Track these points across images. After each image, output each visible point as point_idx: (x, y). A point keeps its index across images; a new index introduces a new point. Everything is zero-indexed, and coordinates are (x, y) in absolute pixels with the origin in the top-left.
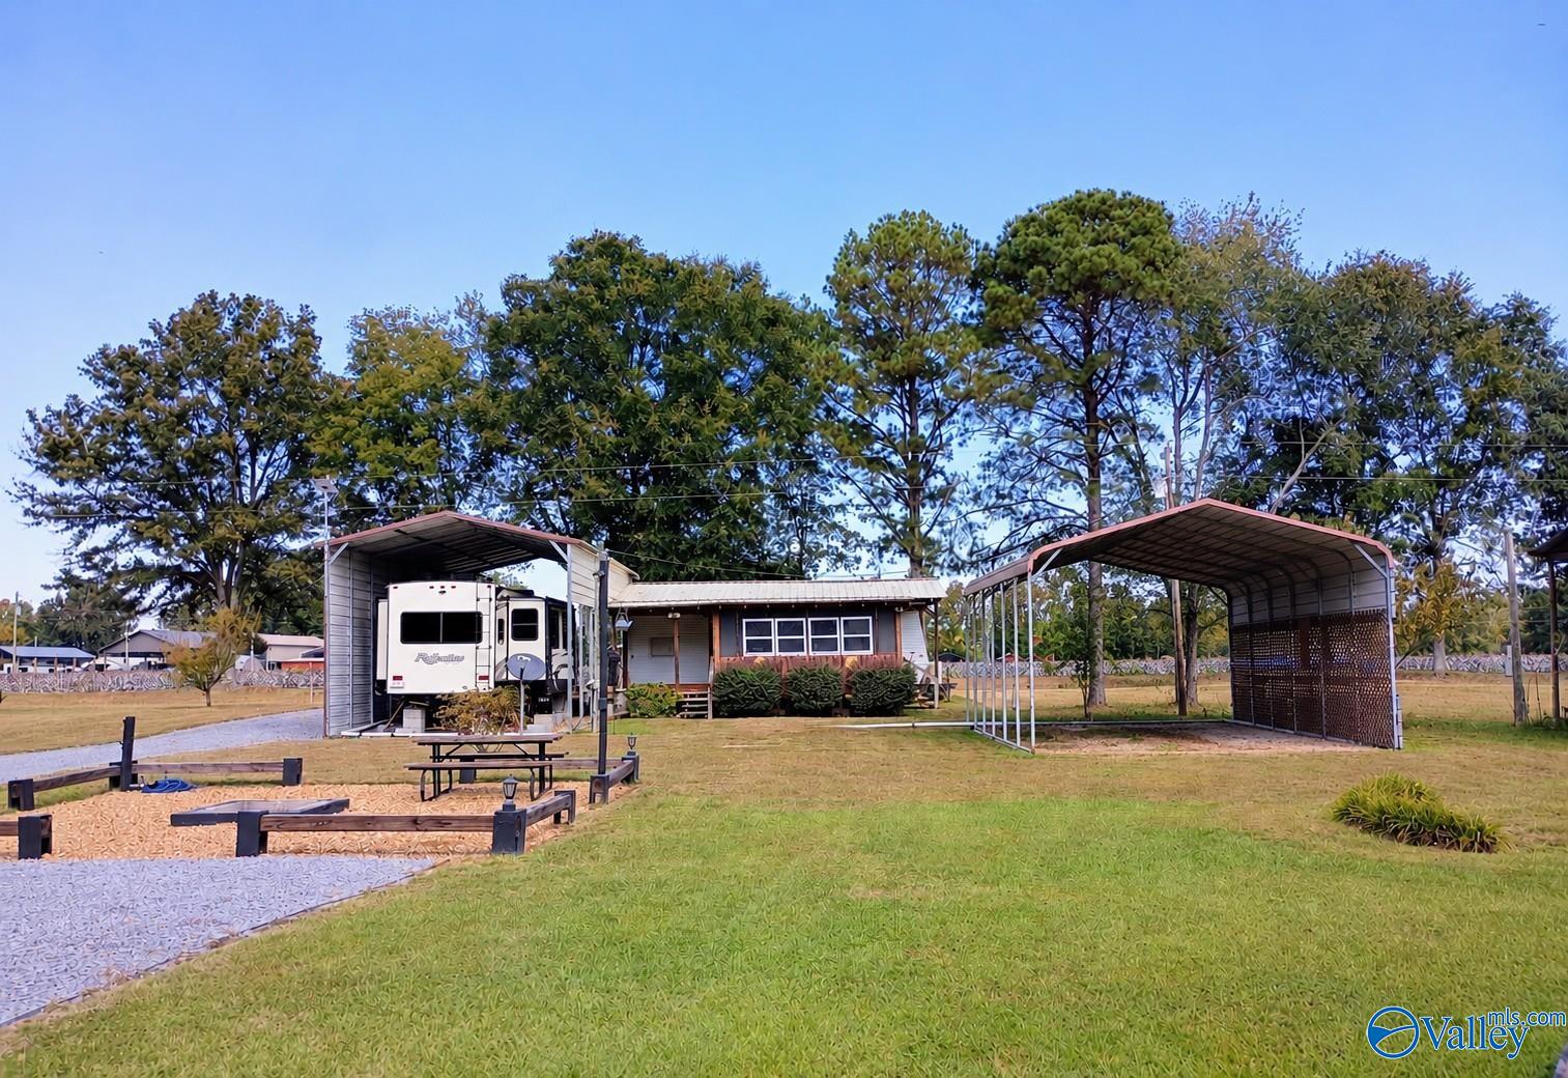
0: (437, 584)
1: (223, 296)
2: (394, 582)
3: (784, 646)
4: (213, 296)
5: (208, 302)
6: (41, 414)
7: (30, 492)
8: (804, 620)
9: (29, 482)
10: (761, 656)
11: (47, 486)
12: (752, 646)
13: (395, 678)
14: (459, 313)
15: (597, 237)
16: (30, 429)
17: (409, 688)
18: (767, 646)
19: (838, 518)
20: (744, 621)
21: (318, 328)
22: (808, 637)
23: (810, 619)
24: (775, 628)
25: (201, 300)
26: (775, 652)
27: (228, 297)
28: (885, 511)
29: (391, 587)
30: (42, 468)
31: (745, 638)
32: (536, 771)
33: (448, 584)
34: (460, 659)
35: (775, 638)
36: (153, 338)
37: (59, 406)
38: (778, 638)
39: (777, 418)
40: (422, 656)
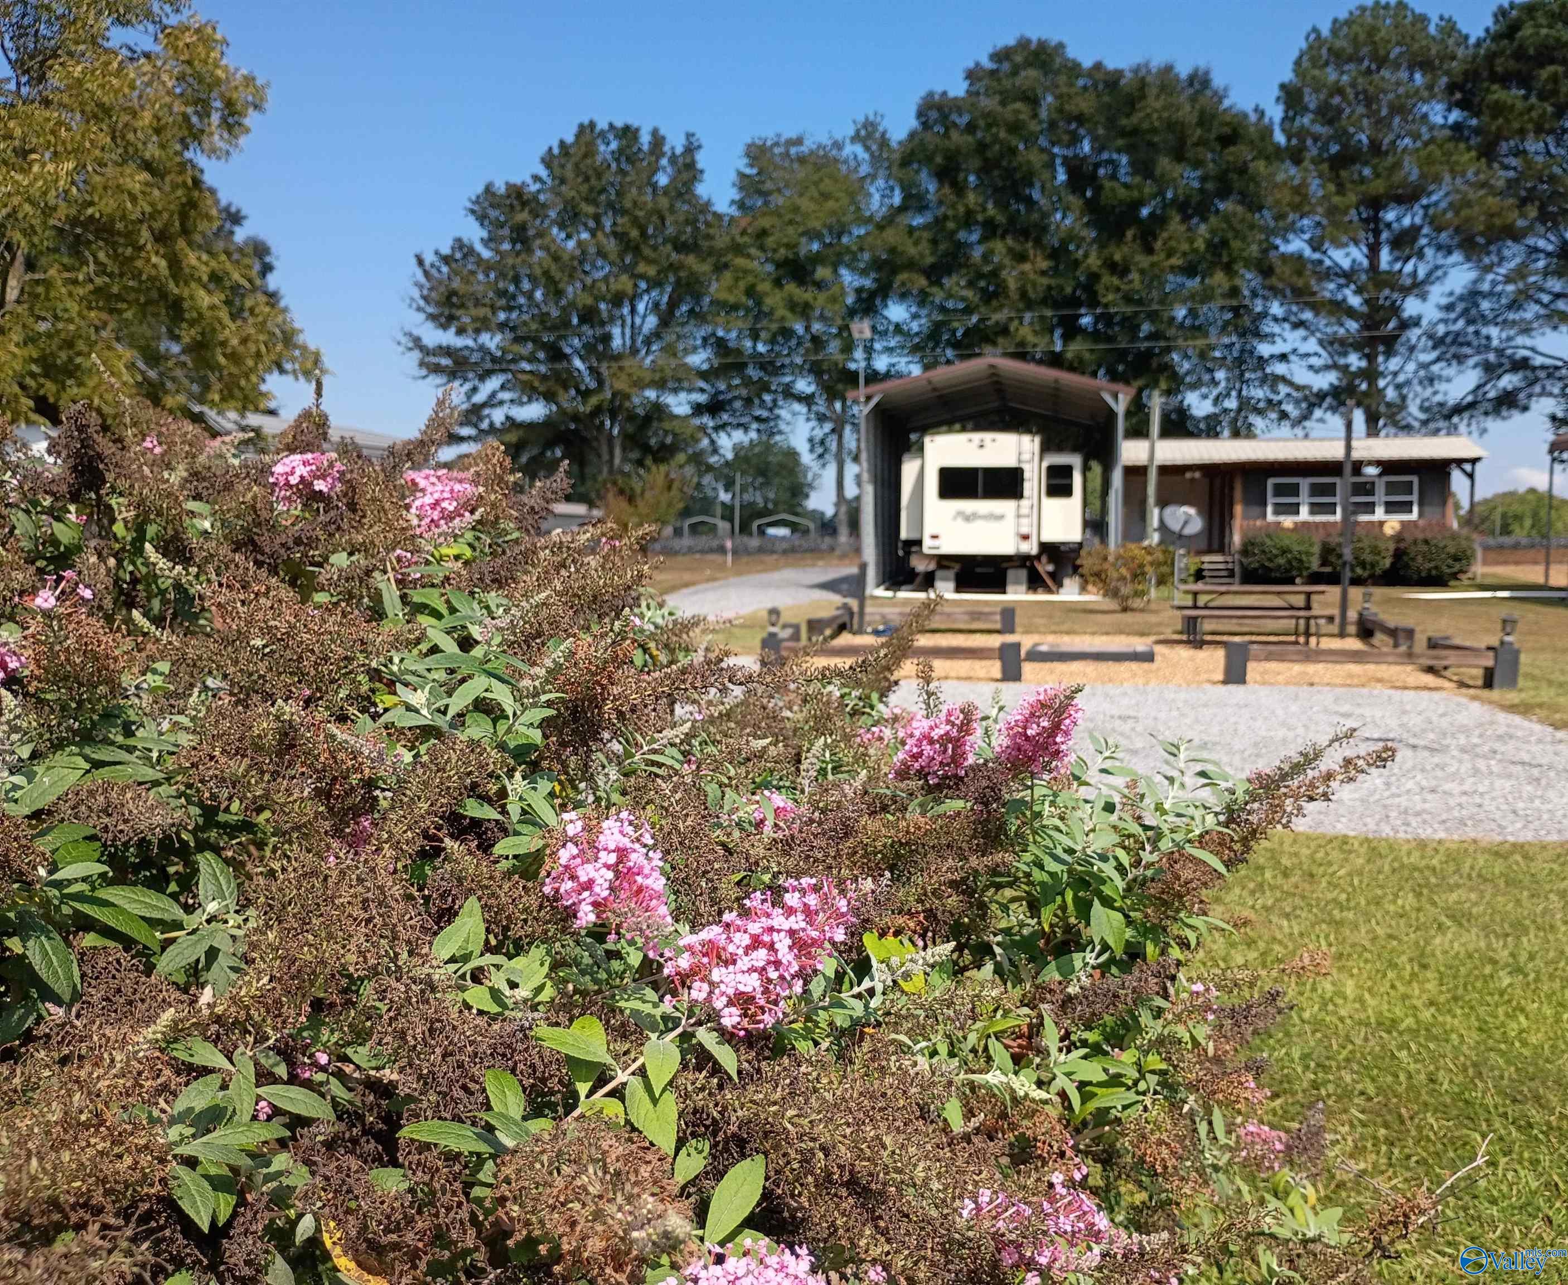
0: (977, 437)
1: (602, 125)
2: (930, 434)
3: (1313, 509)
4: (592, 125)
5: (587, 131)
6: (429, 258)
7: (417, 343)
8: (1338, 481)
9: (416, 332)
10: (1288, 521)
11: (434, 336)
13: (932, 537)
14: (856, 138)
15: (1024, 44)
16: (421, 278)
17: (949, 546)
19: (1280, 368)
21: (702, 160)
24: (1304, 490)
25: (582, 129)
26: (1304, 516)
27: (606, 127)
28: (1342, 361)
29: (926, 440)
30: (432, 317)
31: (1270, 501)
32: (1302, 622)
33: (987, 438)
34: (1001, 517)
35: (1305, 500)
36: (543, 173)
37: (446, 251)
39: (1235, 254)
40: (960, 514)
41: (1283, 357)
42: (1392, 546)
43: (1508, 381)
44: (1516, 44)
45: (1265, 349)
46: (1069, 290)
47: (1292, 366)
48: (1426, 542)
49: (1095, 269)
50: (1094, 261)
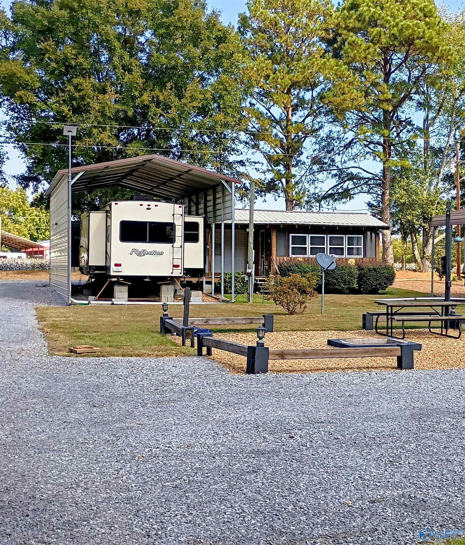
0: (145, 203)
2: (115, 200)
3: (313, 251)
8: (325, 236)
10: (300, 257)
12: (295, 251)
13: (116, 265)
17: (126, 271)
18: (303, 251)
20: (291, 235)
22: (327, 246)
23: (329, 236)
24: (308, 240)
26: (308, 255)
29: (113, 203)
31: (291, 246)
33: (153, 204)
34: (161, 254)
35: (308, 246)
38: (310, 246)
39: (228, 103)
40: (134, 250)
41: (242, 163)
42: (356, 272)
43: (349, 184)
44: (358, 13)
45: (232, 158)
46: (130, 113)
47: (247, 168)
48: (375, 270)
49: (146, 103)
50: (146, 97)
